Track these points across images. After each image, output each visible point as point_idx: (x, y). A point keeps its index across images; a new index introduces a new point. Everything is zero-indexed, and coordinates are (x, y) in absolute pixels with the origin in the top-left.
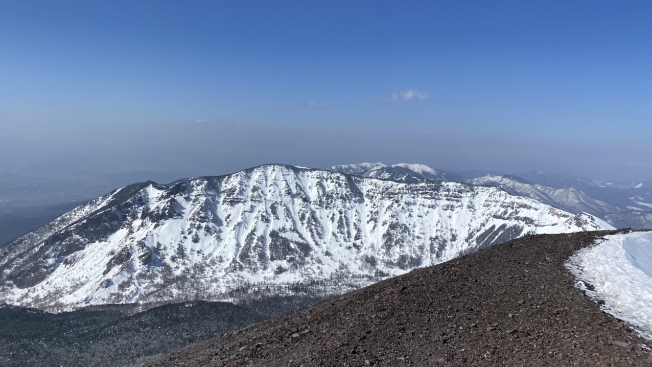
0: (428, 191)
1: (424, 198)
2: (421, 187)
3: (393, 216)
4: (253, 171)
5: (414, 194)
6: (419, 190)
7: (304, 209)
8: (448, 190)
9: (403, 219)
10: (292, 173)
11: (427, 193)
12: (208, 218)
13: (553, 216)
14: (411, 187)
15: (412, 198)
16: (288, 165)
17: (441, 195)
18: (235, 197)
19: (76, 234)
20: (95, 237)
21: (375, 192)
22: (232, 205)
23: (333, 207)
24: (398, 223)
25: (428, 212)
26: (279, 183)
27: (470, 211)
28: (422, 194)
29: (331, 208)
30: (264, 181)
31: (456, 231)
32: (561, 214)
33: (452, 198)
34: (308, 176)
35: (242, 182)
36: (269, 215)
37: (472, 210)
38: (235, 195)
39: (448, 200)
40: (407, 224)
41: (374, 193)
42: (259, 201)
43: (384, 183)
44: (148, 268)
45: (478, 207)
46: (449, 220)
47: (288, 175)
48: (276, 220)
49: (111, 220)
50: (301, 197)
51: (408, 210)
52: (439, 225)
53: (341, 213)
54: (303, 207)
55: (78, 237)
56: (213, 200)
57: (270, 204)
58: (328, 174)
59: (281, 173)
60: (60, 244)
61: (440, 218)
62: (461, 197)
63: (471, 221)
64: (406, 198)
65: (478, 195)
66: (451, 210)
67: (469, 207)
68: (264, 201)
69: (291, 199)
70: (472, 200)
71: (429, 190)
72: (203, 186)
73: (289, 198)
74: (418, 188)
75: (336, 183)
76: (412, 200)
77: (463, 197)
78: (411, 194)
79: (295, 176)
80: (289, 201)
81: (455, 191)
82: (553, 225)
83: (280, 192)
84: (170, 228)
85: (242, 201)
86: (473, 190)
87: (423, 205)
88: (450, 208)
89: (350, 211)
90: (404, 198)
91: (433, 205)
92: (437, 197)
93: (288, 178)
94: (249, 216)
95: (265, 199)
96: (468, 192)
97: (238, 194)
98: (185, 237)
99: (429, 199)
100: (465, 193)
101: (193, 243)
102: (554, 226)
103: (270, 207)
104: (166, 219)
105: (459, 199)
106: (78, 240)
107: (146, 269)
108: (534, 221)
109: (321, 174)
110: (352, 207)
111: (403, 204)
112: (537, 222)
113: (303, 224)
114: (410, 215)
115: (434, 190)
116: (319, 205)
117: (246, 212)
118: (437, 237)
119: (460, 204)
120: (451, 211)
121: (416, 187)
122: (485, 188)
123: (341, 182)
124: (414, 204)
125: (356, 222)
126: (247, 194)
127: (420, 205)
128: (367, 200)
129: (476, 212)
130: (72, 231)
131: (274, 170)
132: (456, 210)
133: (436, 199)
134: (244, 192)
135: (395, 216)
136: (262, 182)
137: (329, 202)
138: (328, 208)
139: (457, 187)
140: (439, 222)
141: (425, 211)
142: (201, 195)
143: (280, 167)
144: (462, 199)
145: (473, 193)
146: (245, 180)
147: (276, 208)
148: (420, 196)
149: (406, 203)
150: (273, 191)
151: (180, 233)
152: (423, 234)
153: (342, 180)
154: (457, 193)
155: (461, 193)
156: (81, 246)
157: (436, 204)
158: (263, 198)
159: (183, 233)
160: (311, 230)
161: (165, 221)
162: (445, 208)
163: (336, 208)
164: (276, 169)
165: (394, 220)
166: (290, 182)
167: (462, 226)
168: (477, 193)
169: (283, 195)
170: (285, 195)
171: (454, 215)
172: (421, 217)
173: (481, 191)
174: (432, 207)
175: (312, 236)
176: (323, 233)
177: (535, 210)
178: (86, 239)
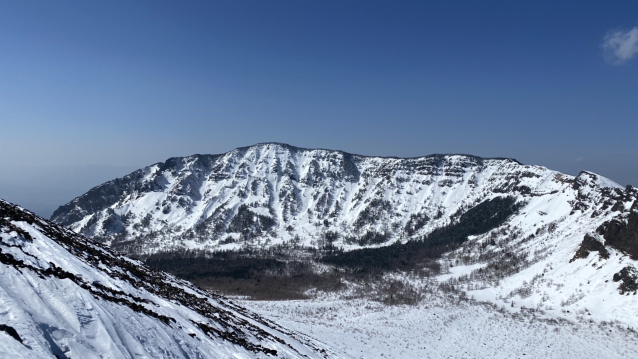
0: (426, 166)
1: (421, 173)
2: (419, 162)
3: (378, 193)
4: (247, 150)
5: (410, 170)
6: (417, 165)
7: (287, 186)
8: (450, 164)
9: (390, 196)
10: (287, 151)
11: (424, 168)
12: (186, 192)
13: (557, 182)
14: (408, 162)
15: (407, 173)
16: (284, 144)
17: (440, 170)
18: (220, 173)
19: (78, 206)
20: (93, 209)
21: (373, 170)
22: (216, 181)
23: (321, 185)
24: (381, 200)
25: (420, 189)
26: (269, 161)
27: (471, 186)
28: (419, 169)
29: (318, 186)
30: (255, 159)
31: (445, 208)
32: (567, 179)
33: (453, 173)
34: (305, 155)
35: (232, 159)
36: (248, 191)
37: (473, 185)
38: (221, 171)
39: (447, 175)
40: (391, 201)
41: (371, 172)
42: (242, 177)
43: (384, 160)
44: (106, 232)
45: (482, 182)
46: (442, 197)
47: (283, 153)
48: (254, 195)
49: (109, 193)
50: (289, 174)
51: (398, 187)
52: (428, 202)
53: (326, 190)
54: (286, 184)
55: (79, 208)
56: (199, 175)
57: (252, 181)
58: (327, 153)
59: (275, 151)
60: (65, 215)
61: (432, 195)
62: (464, 172)
63: (468, 197)
64: (399, 174)
65: (486, 169)
66: (448, 185)
67: (470, 182)
68: (248, 177)
69: (277, 176)
70: (476, 175)
71: (428, 165)
72: (193, 162)
73: (275, 175)
74: (416, 163)
75: (331, 161)
76: (406, 176)
77: (466, 172)
78: (406, 170)
79: (290, 155)
80: (274, 178)
81: (458, 164)
82: (552, 193)
83: (268, 169)
84: (148, 200)
85: (226, 177)
86: (482, 164)
87: (417, 182)
88: (447, 184)
89: (338, 190)
90: (396, 174)
91: (428, 181)
92: (435, 172)
93: (281, 156)
94: (228, 192)
95: (249, 176)
96: (475, 165)
97: (223, 170)
98: (158, 209)
99: (425, 175)
100: (470, 167)
101: (163, 214)
102: (554, 194)
103: (252, 184)
104: (147, 192)
105: (460, 173)
106: (79, 211)
107: (104, 233)
108: (530, 190)
109: (318, 153)
110: (341, 185)
111: (393, 180)
112: (534, 190)
113: (280, 200)
114: (398, 192)
115: (432, 164)
116: (306, 183)
117: (226, 187)
118: (419, 215)
119: (460, 179)
120: (447, 187)
121: (415, 162)
122: (496, 161)
123: (337, 160)
124: (408, 180)
125: (339, 200)
126: (234, 171)
127: (414, 181)
128: (362, 179)
129: (477, 188)
130: (76, 203)
131: (268, 148)
132: (454, 186)
133: (433, 174)
134: (231, 169)
135: (381, 192)
136: (253, 159)
137: (318, 180)
138: (315, 187)
139: (460, 160)
140: (428, 199)
141: (417, 188)
142: (188, 170)
143: (276, 146)
144: (464, 174)
145: (480, 167)
146: (236, 158)
147: (258, 184)
148: (417, 172)
149: (397, 179)
150: (260, 168)
151: (155, 204)
152: (406, 211)
153: (339, 159)
154: (459, 167)
155: (466, 167)
156: (80, 217)
157: (432, 180)
158: (248, 175)
159: (157, 204)
160: (286, 207)
161: (146, 193)
162: (442, 184)
163: (323, 186)
164: (270, 147)
165: (378, 197)
166: (283, 160)
167: (455, 202)
168: (486, 167)
169: (270, 172)
170: (272, 172)
171: (450, 191)
172: (410, 193)
173: (491, 164)
174: (427, 184)
175: (285, 212)
176: (298, 210)
177: (536, 178)
178: (86, 211)
